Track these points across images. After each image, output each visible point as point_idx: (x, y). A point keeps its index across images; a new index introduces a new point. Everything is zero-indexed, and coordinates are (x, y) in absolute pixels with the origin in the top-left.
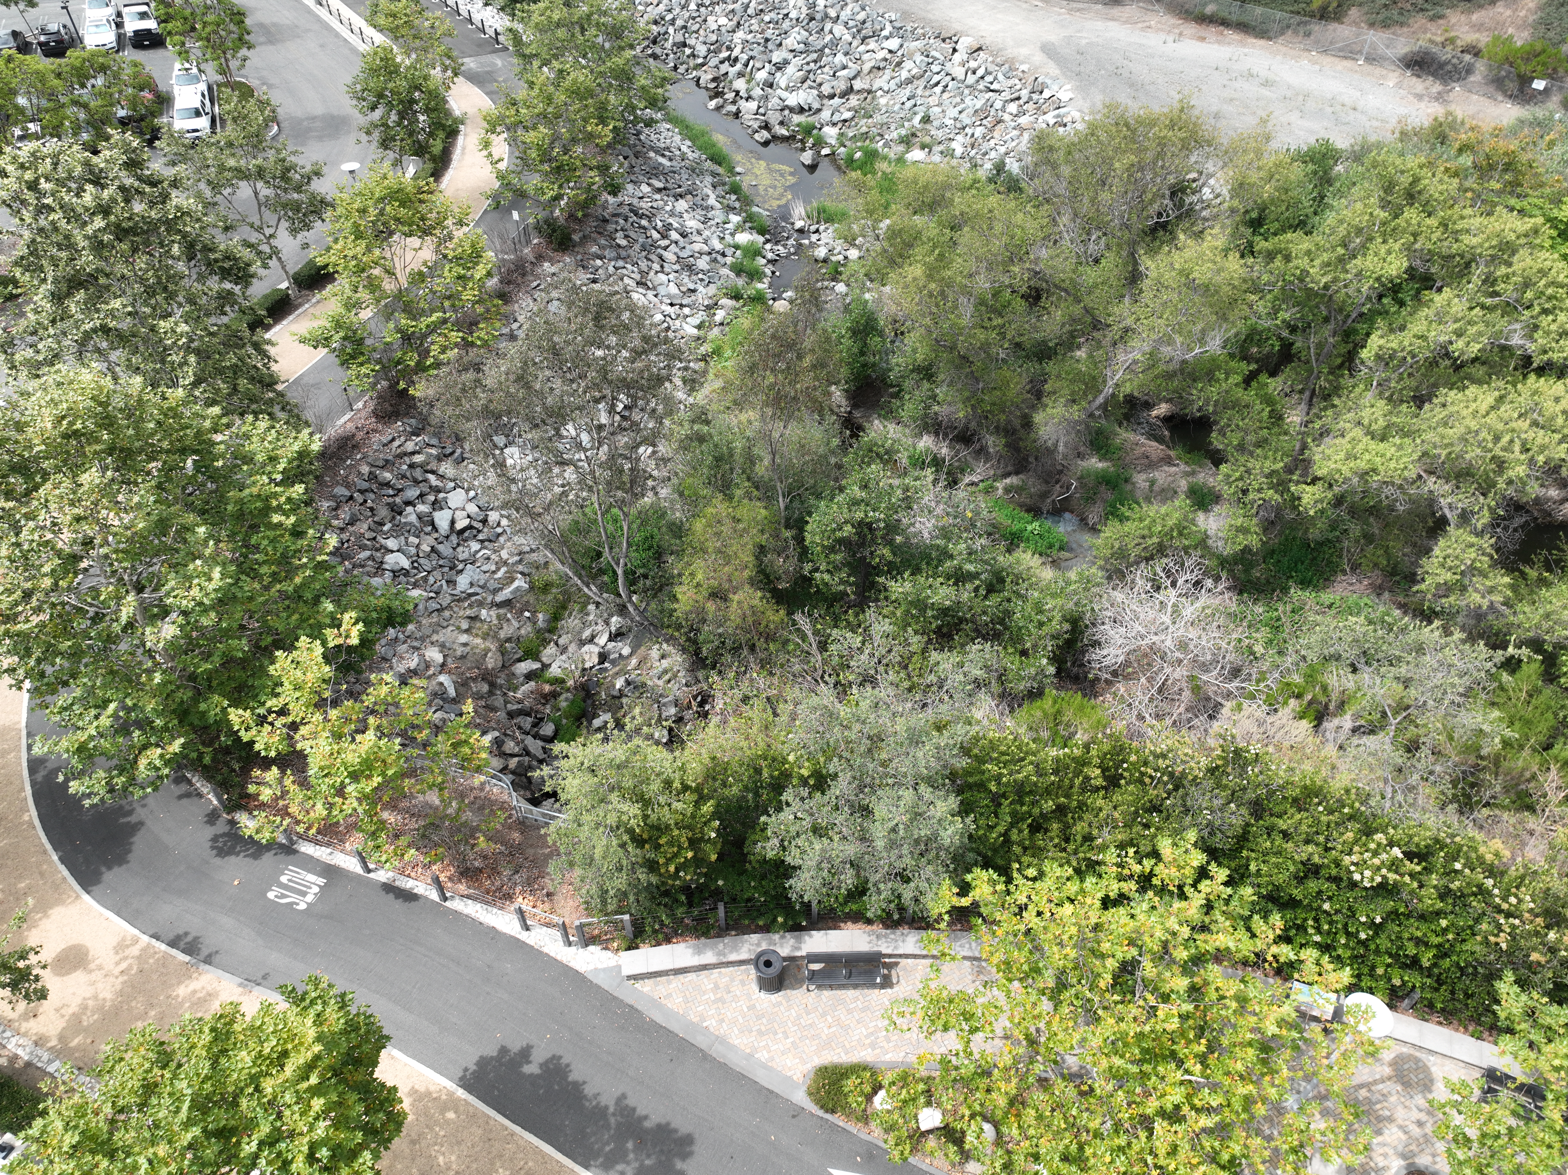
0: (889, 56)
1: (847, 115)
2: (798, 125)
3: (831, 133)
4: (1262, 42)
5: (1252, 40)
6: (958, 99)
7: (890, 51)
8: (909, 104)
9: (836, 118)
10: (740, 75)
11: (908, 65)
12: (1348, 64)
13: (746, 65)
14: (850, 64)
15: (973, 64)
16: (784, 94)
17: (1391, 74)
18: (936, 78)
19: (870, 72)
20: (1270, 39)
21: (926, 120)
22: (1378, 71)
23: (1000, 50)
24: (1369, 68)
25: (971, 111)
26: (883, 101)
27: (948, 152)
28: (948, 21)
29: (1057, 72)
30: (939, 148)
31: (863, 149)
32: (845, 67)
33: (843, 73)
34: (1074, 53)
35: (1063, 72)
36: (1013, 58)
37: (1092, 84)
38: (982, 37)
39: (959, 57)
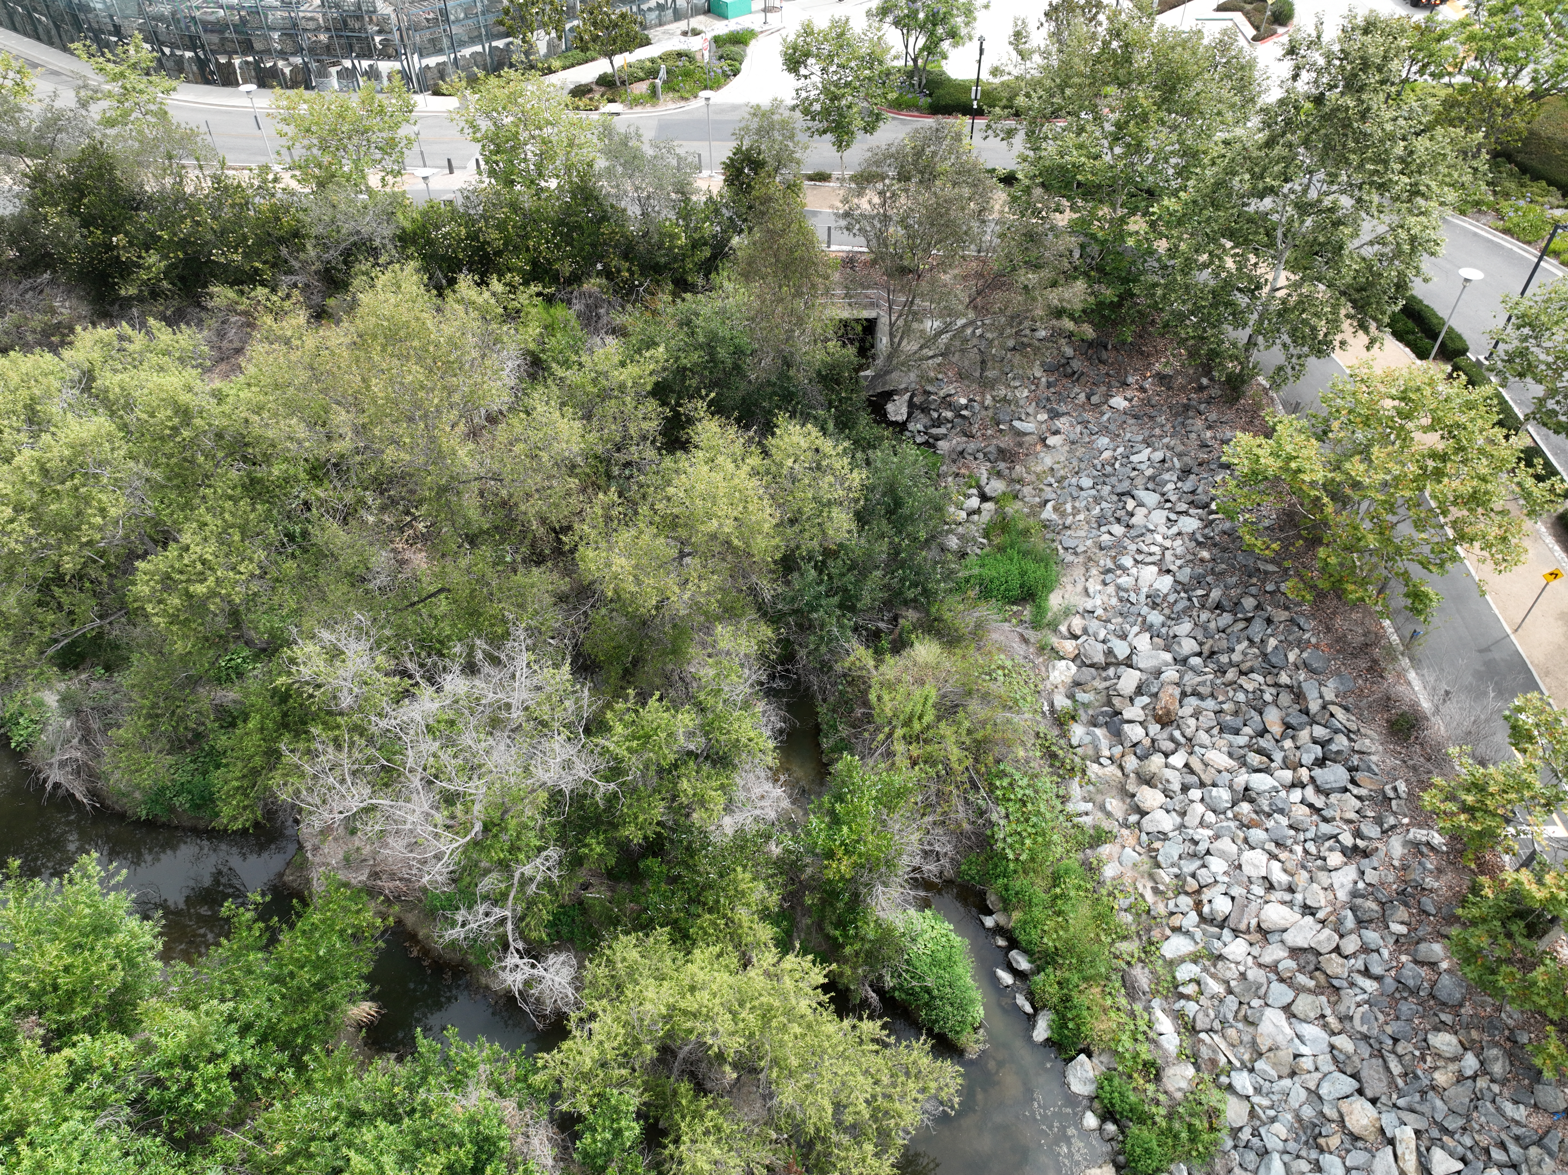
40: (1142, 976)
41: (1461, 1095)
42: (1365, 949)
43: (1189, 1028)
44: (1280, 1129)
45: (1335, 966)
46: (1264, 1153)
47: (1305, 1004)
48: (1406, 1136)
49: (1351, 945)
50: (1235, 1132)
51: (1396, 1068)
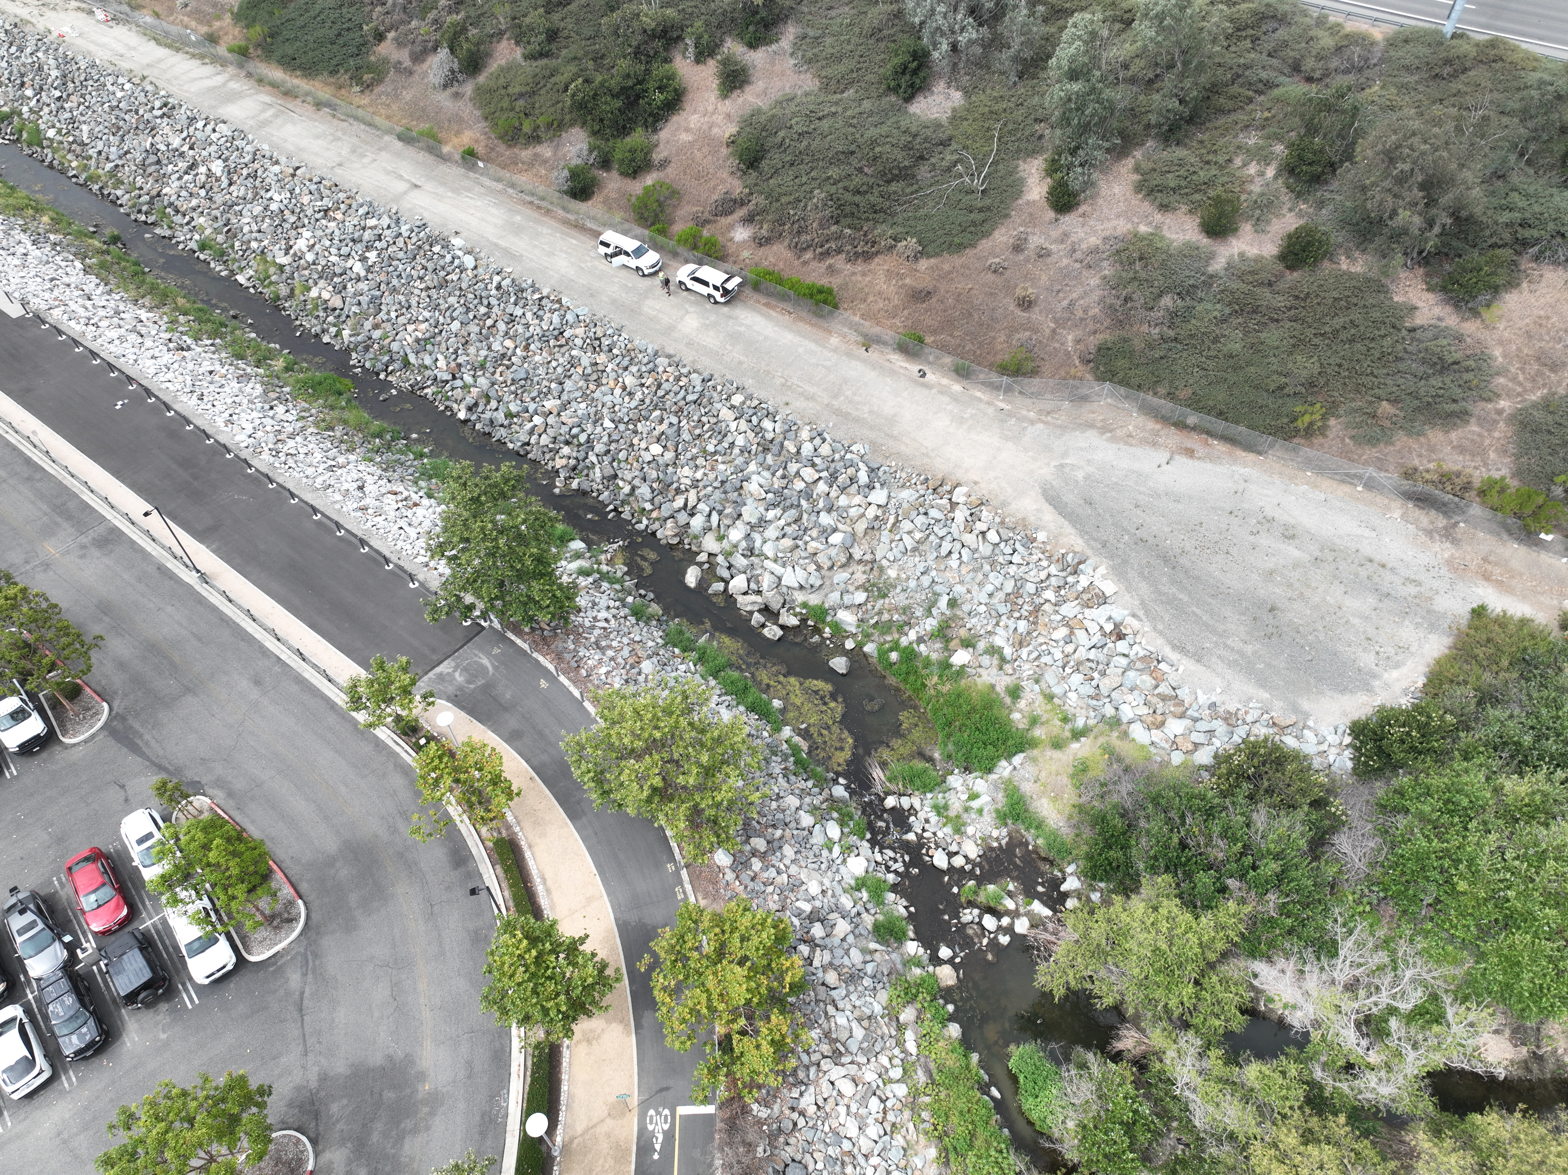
0: (879, 513)
1: (860, 597)
2: (805, 605)
3: (847, 618)
4: (1251, 457)
5: (1240, 453)
6: (980, 576)
7: (879, 506)
8: (926, 581)
9: (847, 599)
10: (708, 529)
11: (906, 525)
12: (1347, 489)
13: (709, 515)
14: (840, 526)
15: (980, 526)
16: (778, 569)
17: (1393, 505)
18: (946, 547)
19: (866, 533)
20: (1260, 453)
21: (953, 603)
22: (1379, 499)
23: (1004, 504)
24: (1368, 495)
25: (1001, 595)
26: (892, 573)
27: (994, 651)
28: (926, 455)
29: (1080, 541)
30: (982, 645)
31: (896, 646)
32: (835, 530)
33: (836, 538)
34: (1082, 502)
35: (1087, 542)
36: (1024, 519)
37: (1125, 562)
38: (976, 483)
39: (960, 515)
43: (899, 1041)
48: (817, 964)
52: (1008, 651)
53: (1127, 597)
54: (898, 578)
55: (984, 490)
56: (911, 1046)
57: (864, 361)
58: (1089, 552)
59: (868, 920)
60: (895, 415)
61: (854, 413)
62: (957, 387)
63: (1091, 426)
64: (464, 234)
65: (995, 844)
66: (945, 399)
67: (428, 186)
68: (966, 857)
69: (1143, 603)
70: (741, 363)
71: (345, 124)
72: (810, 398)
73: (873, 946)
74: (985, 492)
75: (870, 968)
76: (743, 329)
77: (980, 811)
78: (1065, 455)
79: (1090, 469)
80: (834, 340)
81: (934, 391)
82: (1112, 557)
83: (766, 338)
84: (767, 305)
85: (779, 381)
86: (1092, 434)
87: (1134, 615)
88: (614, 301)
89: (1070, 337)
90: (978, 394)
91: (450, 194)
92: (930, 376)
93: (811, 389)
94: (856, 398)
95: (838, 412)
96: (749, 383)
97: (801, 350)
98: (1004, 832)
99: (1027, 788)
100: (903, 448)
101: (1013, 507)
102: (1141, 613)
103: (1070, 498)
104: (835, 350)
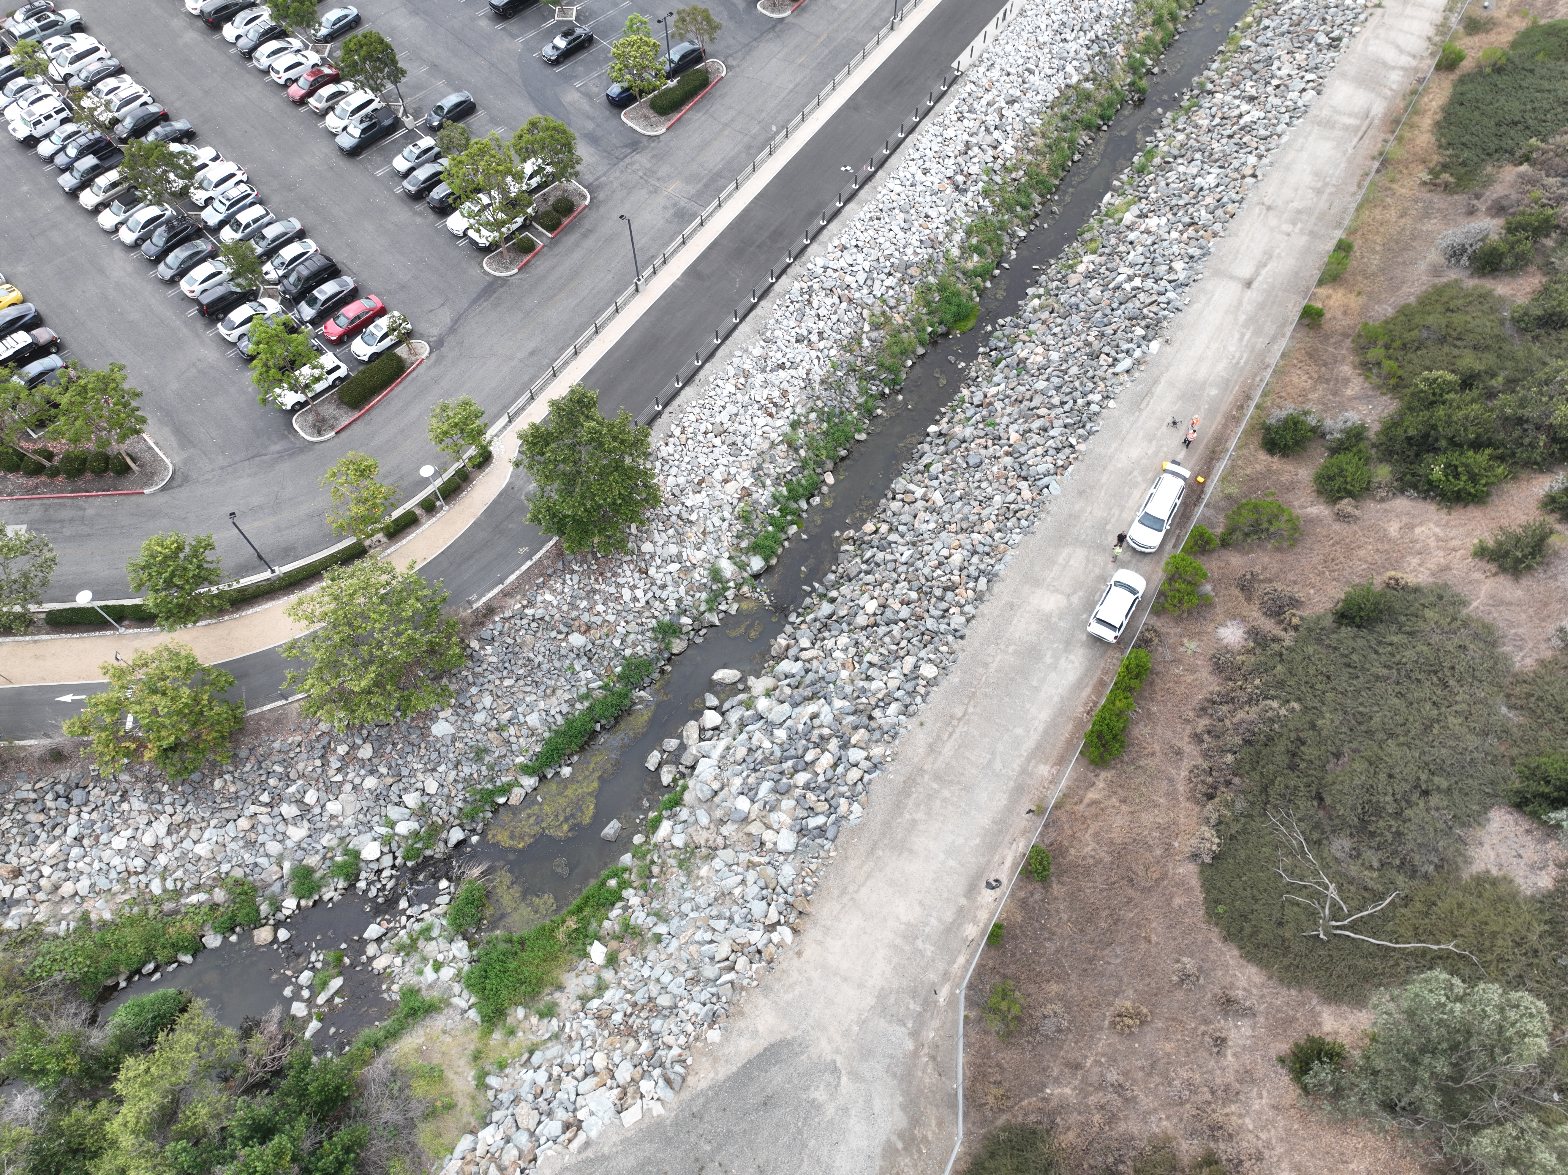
0: (769, 845)
1: (680, 841)
3: (662, 832)
6: (682, 967)
7: (775, 844)
9: (680, 828)
10: (778, 678)
14: (757, 805)
19: (748, 834)
21: (658, 939)
23: (764, 988)
25: (656, 992)
26: (704, 871)
27: (601, 988)
28: (844, 891)
29: (703, 1085)
30: (608, 975)
31: (624, 885)
32: (753, 801)
33: (743, 804)
34: (769, 1091)
35: (702, 1093)
36: (742, 1013)
37: (668, 1141)
38: (799, 954)
39: (757, 937)
40: (168, 906)
41: (240, 785)
42: (173, 804)
43: (197, 888)
44: (247, 856)
45: (178, 818)
46: (256, 865)
47: (194, 834)
48: (253, 809)
49: (169, 809)
50: (246, 875)
51: (227, 805)
52: (595, 1003)
53: (615, 1139)
54: (698, 878)
55: (787, 962)
56: (194, 899)
57: (1010, 809)
58: (686, 1095)
59: (312, 861)
60: (911, 851)
61: (910, 803)
62: (971, 931)
63: (915, 1121)
64: (1168, 348)
65: (384, 987)
66: (949, 916)
67: (1253, 295)
68: (374, 957)
69: (605, 1158)
70: (986, 665)
71: (1354, 189)
72: (932, 748)
73: (287, 865)
74: (784, 965)
75: (263, 861)
76: (1048, 660)
77: (421, 973)
78: (855, 1076)
79: (830, 1110)
80: (1044, 770)
81: (963, 901)
82: (676, 1123)
83: (1037, 689)
84: (1102, 683)
85: (958, 711)
86: (900, 1120)
87: (587, 1144)
88: (1074, 517)
89: (1068, 1091)
90: (961, 960)
91: (1242, 318)
92: (988, 896)
93: (948, 749)
94: (938, 802)
95: (910, 783)
96: (954, 678)
97: (1019, 731)
98: (396, 997)
99: (439, 1022)
100: (854, 863)
101: (761, 1001)
102: (590, 1153)
103: (776, 1077)
104: (1024, 771)
